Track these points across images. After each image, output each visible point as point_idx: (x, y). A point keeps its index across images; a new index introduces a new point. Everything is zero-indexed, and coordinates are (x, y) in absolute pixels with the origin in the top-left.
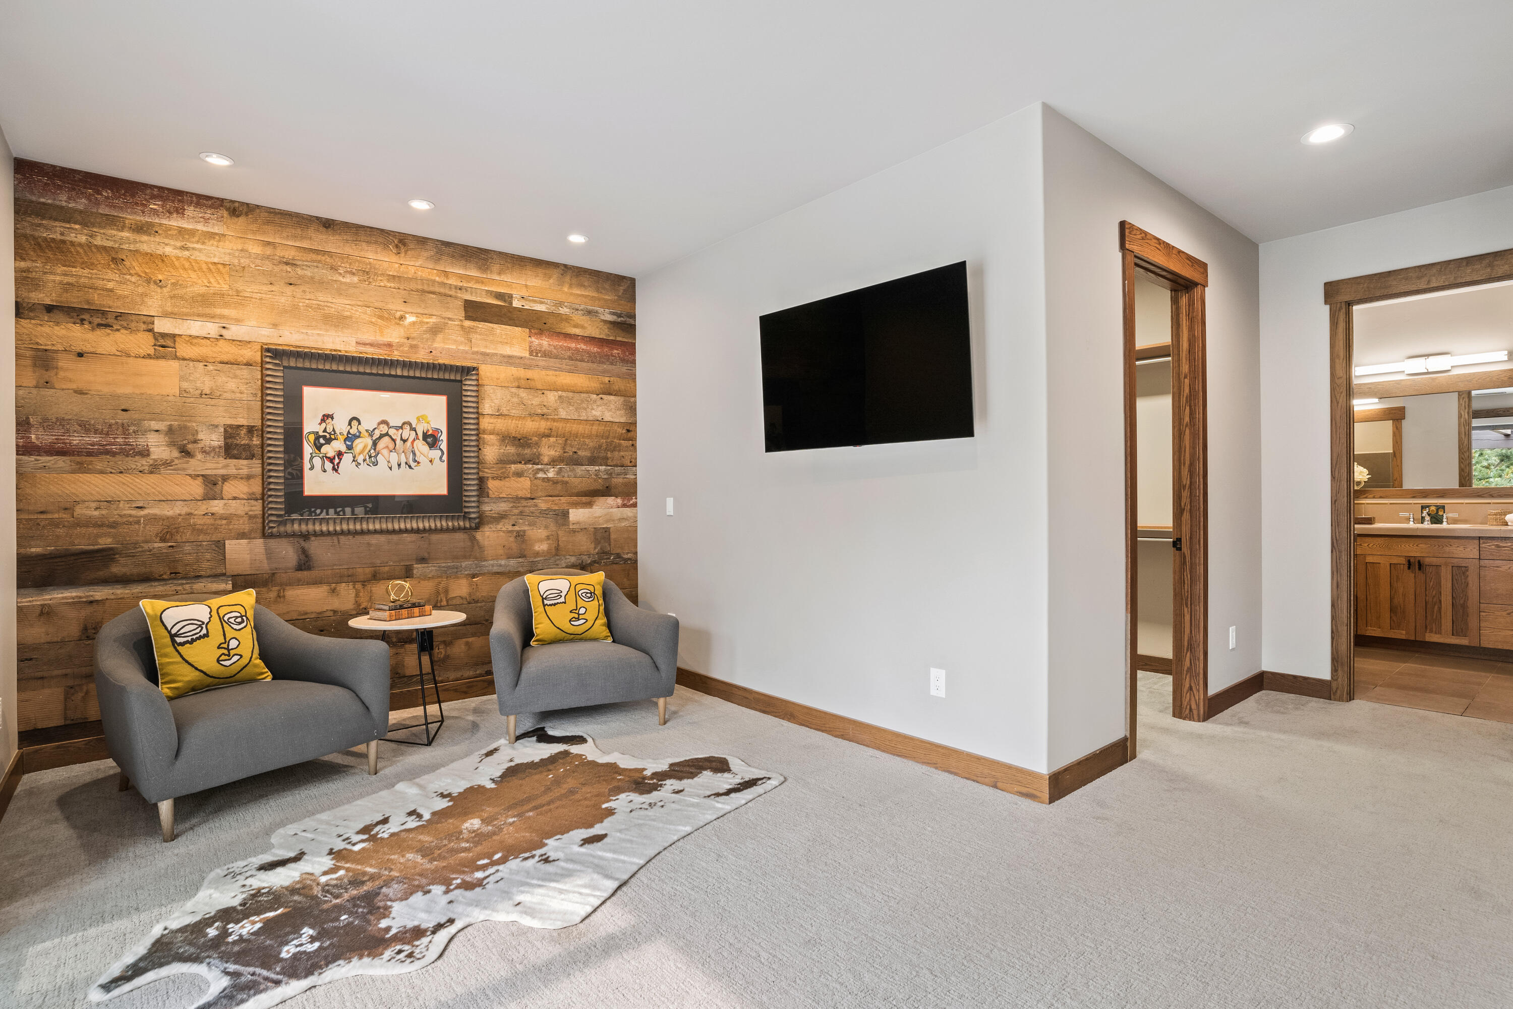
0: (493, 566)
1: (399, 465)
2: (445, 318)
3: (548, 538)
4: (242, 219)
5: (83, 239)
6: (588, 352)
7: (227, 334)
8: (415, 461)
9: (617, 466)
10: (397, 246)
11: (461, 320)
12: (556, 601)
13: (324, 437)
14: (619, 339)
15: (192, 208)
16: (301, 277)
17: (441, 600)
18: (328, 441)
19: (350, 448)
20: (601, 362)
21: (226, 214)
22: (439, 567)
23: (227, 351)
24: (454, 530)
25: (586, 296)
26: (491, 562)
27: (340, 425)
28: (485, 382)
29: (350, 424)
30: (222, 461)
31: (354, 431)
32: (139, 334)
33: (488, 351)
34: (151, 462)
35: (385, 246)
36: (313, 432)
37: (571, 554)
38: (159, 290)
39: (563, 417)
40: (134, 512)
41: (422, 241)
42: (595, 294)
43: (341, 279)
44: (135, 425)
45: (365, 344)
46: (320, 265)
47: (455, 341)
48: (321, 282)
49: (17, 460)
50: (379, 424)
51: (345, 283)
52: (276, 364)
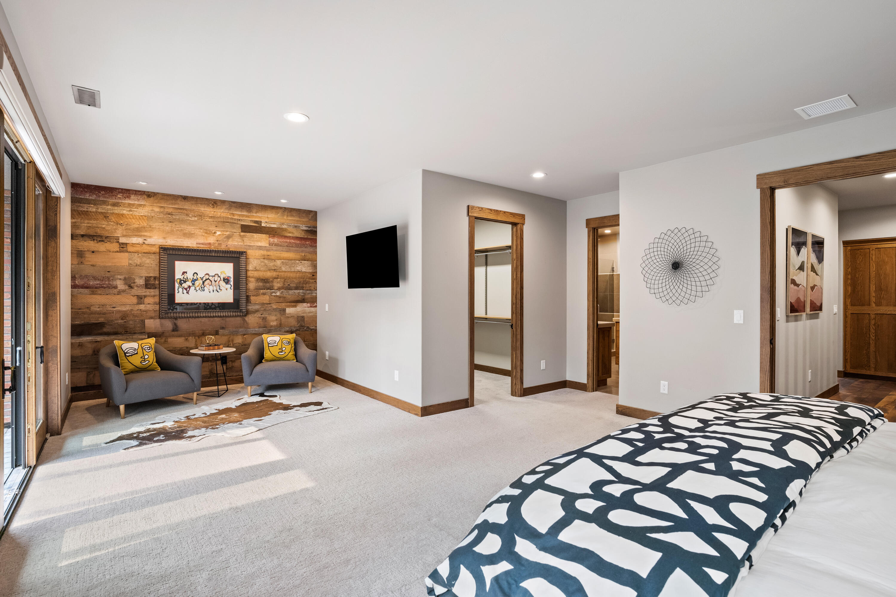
0: (252, 331)
1: (213, 291)
2: (233, 232)
3: (277, 320)
4: (152, 198)
5: (94, 210)
6: (295, 243)
7: (146, 242)
8: (220, 289)
9: (308, 290)
10: (213, 205)
11: (240, 233)
12: (273, 345)
13: (183, 280)
14: (309, 237)
15: (133, 196)
16: (175, 219)
17: (230, 344)
18: (185, 282)
19: (193, 284)
20: (300, 247)
21: (146, 197)
22: (230, 331)
23: (146, 249)
24: (236, 316)
25: (294, 220)
26: (252, 329)
27: (190, 276)
28: (250, 257)
29: (193, 275)
30: (144, 290)
31: (195, 278)
32: (114, 244)
33: (251, 244)
34: (118, 291)
35: (208, 205)
36: (179, 279)
37: (287, 326)
38: (121, 227)
39: (283, 270)
40: (111, 309)
41: (223, 202)
42: (298, 219)
43: (190, 219)
44: (112, 277)
45: (200, 244)
46: (182, 214)
47: (237, 241)
48: (182, 221)
49: (71, 290)
50: (205, 275)
51: (192, 220)
52: (165, 253)
